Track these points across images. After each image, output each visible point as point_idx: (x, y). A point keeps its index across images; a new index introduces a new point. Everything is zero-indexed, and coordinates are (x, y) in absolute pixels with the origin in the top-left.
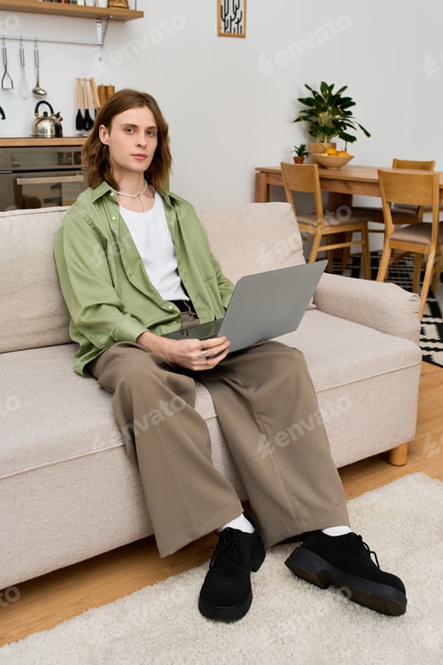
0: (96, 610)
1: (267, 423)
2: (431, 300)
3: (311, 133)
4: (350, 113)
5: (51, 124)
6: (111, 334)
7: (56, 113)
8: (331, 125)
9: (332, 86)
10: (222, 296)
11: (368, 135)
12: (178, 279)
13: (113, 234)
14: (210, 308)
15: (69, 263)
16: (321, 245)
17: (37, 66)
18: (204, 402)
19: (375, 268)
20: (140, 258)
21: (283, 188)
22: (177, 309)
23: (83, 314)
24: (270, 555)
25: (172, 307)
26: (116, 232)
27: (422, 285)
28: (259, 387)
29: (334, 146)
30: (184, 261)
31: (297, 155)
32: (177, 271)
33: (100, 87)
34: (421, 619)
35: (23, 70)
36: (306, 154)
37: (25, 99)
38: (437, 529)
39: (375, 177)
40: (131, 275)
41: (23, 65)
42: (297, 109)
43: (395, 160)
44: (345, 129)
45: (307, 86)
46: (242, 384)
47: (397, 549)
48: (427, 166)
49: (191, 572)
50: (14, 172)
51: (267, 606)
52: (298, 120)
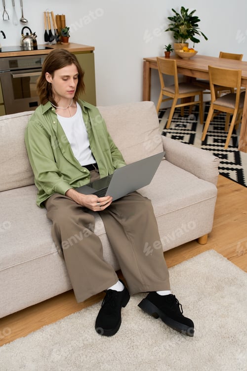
0: (47, 326)
1: (131, 236)
2: (234, 135)
3: (175, 37)
4: (197, 25)
5: (31, 40)
6: (53, 189)
7: (33, 33)
8: (186, 33)
9: (188, 10)
10: (113, 159)
11: (206, 39)
12: (90, 152)
13: (54, 131)
14: (105, 168)
15: (32, 148)
16: (177, 104)
17: (22, 6)
18: (99, 227)
19: (207, 113)
20: (69, 143)
21: (157, 70)
22: (88, 171)
23: (39, 176)
24: (133, 298)
25: (85, 170)
26: (56, 131)
27: (230, 125)
28: (127, 219)
29: (187, 44)
30: (93, 141)
31: (166, 51)
32: (89, 147)
33: (57, 16)
34: (201, 338)
35: (14, 9)
36: (172, 50)
37: (16, 25)
38: (216, 285)
39: (207, 69)
40: (64, 152)
41: (14, 5)
42: (167, 24)
43: (221, 52)
44: (194, 35)
45: (173, 10)
46: (120, 216)
47: (195, 296)
48: (238, 58)
49: (93, 306)
50: (11, 71)
51: (128, 327)
52: (167, 30)
